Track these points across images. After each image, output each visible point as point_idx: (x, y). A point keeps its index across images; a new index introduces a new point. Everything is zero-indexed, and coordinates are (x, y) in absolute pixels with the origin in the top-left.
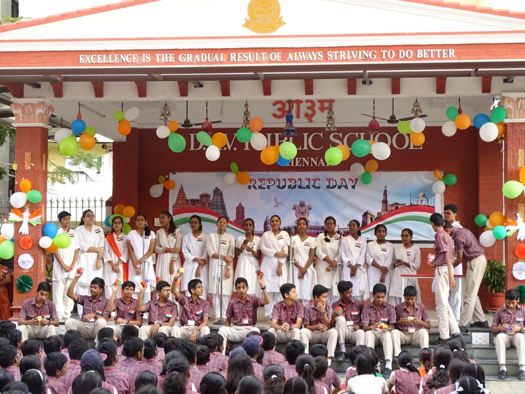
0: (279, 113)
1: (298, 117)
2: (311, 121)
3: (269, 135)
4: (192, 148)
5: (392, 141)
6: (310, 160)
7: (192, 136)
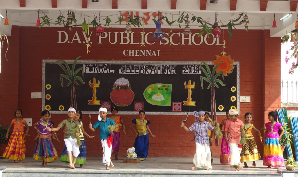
2: (146, 24)
3: (116, 33)
4: (60, 42)
5: (204, 39)
6: (146, 51)
7: (60, 32)
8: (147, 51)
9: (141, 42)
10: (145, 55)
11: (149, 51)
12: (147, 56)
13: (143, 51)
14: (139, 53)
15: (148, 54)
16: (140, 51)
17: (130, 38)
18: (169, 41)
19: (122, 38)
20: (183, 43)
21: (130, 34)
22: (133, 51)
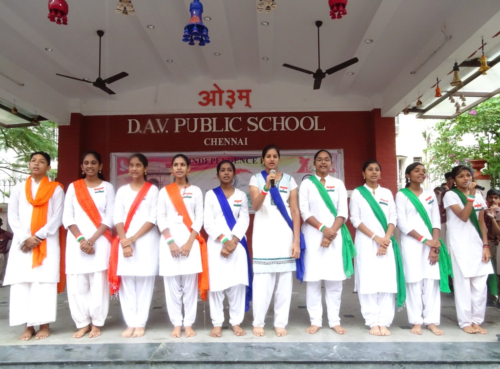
1: (221, 104)
2: (231, 108)
3: (196, 120)
4: (130, 131)
5: (300, 124)
6: (231, 140)
7: (130, 121)
8: (233, 139)
9: (225, 129)
10: (231, 143)
11: (235, 140)
12: (232, 145)
13: (228, 140)
14: (223, 141)
15: (234, 143)
16: (224, 140)
17: (212, 125)
18: (259, 126)
19: (203, 125)
20: (275, 129)
21: (212, 120)
22: (216, 139)
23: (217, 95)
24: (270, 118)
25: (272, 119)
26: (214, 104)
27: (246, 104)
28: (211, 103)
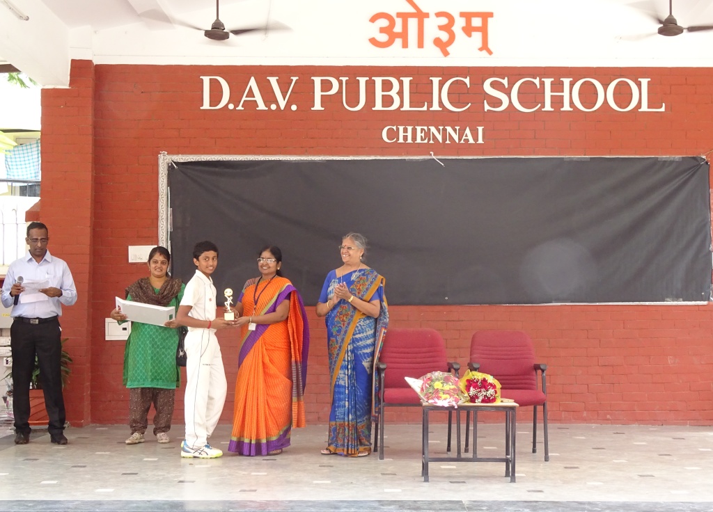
0: (383, 38)
1: (421, 44)
2: (446, 54)
3: (363, 81)
5: (606, 95)
6: (445, 130)
7: (206, 80)
8: (449, 129)
9: (430, 105)
11: (455, 130)
12: (448, 142)
13: (439, 130)
15: (451, 138)
16: (429, 130)
17: (400, 93)
18: (511, 100)
19: (379, 93)
21: (401, 83)
22: (410, 129)
23: (413, 23)
24: (537, 81)
25: (542, 84)
26: (405, 45)
27: (480, 45)
28: (398, 42)
